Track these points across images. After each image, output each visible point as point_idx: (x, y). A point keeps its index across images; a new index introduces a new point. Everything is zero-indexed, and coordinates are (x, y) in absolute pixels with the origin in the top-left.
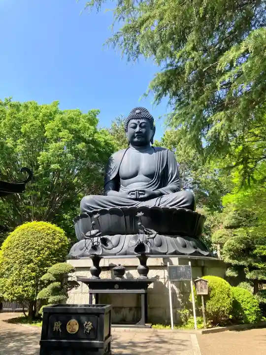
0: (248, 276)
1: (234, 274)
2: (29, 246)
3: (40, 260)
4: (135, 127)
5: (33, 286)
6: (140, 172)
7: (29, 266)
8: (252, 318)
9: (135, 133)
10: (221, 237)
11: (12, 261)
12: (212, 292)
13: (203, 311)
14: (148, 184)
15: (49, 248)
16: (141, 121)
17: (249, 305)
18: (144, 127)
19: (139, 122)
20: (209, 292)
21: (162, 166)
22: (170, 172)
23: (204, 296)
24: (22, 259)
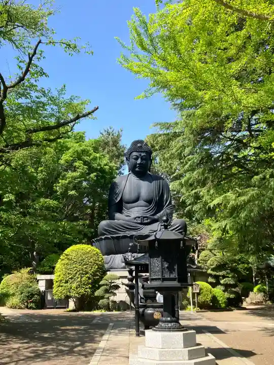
0: (222, 282)
1: (213, 281)
2: (84, 262)
3: (93, 272)
4: (137, 159)
5: (90, 288)
6: (141, 198)
7: (86, 276)
8: (223, 305)
9: (136, 164)
10: (206, 256)
11: (74, 272)
12: (202, 291)
13: (196, 302)
14: (148, 209)
15: (97, 264)
16: (143, 154)
17: (221, 298)
18: (144, 159)
19: (140, 155)
20: (200, 291)
21: (159, 193)
22: (165, 198)
23: (197, 293)
24: (81, 272)
